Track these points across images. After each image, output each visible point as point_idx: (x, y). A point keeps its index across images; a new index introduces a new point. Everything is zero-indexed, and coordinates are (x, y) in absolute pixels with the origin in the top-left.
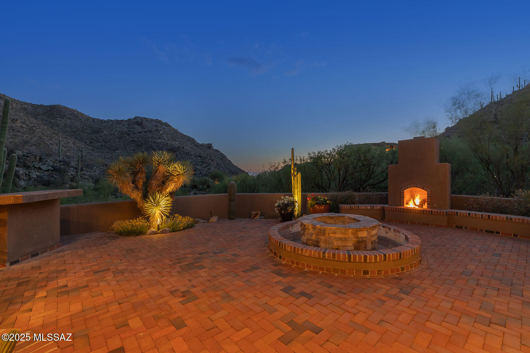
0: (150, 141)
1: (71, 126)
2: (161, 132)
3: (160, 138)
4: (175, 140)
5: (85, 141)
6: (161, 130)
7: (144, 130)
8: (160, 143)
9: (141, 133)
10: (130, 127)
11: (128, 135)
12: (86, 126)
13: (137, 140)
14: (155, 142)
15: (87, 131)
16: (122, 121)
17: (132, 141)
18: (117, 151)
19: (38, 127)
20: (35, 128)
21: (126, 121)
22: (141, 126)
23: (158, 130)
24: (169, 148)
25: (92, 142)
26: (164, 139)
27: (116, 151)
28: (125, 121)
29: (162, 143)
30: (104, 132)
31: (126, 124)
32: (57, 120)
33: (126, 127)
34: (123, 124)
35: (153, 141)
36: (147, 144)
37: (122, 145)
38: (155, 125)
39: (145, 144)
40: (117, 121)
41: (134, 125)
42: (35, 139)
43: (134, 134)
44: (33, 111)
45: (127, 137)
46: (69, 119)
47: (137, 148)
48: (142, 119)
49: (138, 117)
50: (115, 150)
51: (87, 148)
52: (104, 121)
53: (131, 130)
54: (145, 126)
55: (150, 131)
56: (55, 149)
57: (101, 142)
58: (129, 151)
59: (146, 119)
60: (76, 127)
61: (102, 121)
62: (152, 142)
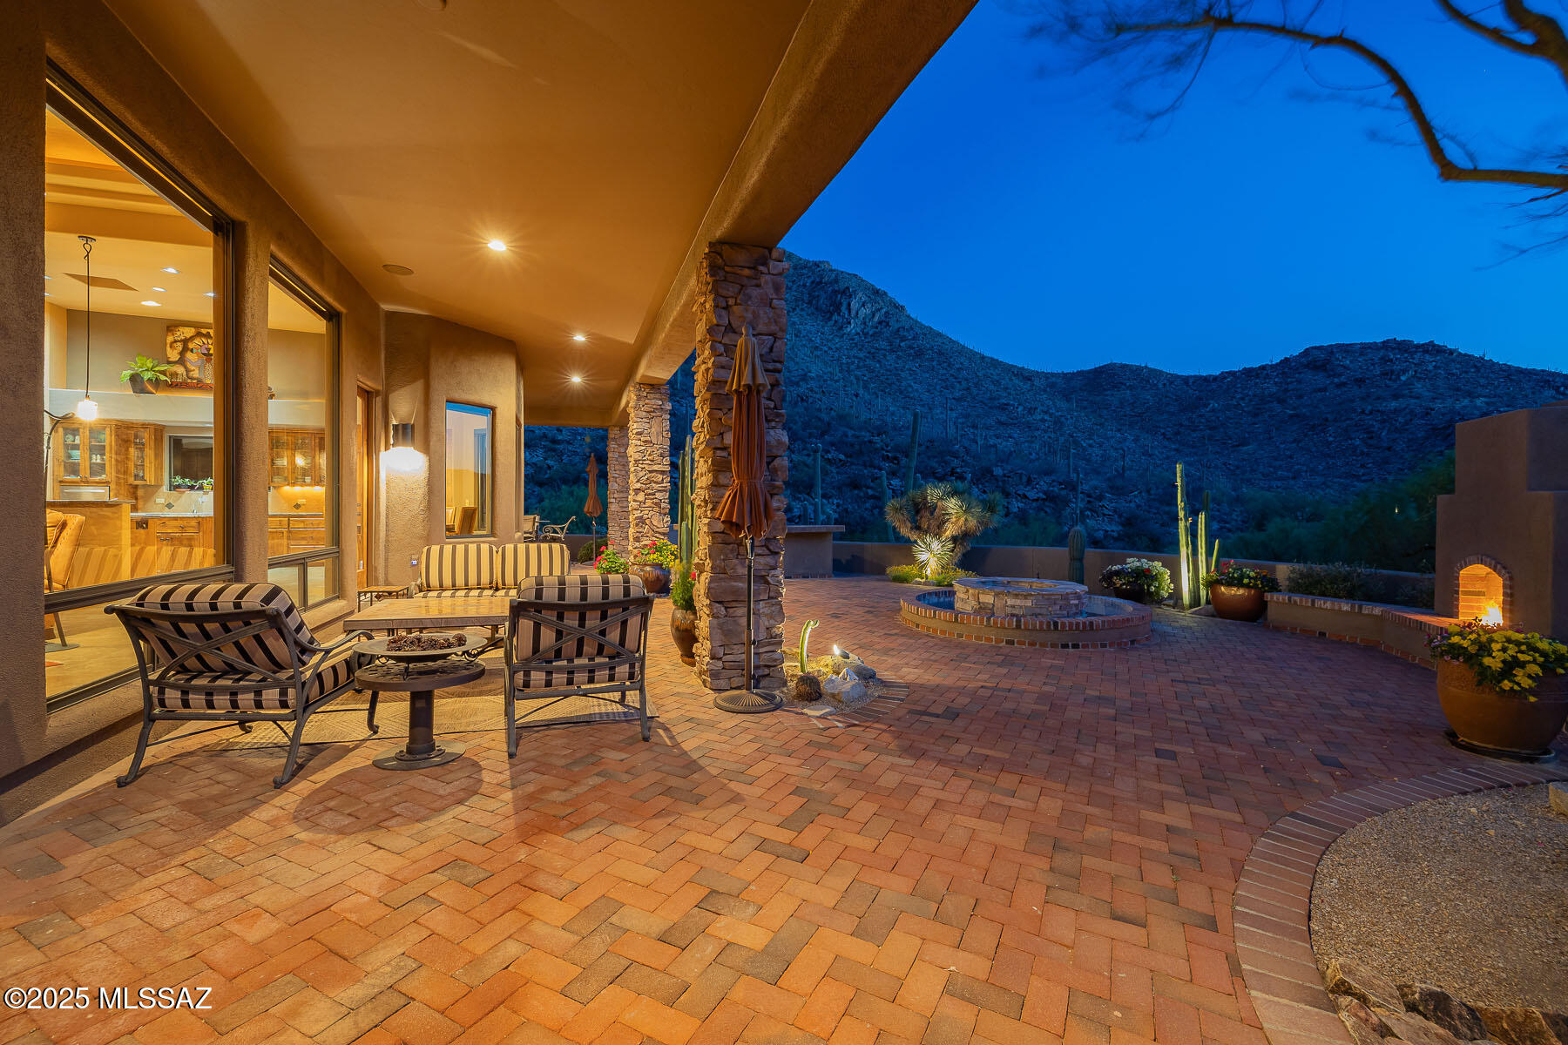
0: (1354, 411)
1: (1135, 402)
2: (1403, 378)
3: (1396, 397)
4: (1470, 395)
5: (1162, 431)
6: (1404, 371)
7: (1336, 380)
8: (1395, 411)
9: (1324, 390)
10: (1289, 380)
11: (1281, 401)
12: (1166, 397)
13: (1308, 414)
14: (1378, 411)
15: (1167, 409)
16: (1263, 368)
17: (1291, 416)
18: (1246, 448)
19: (1069, 417)
20: (1063, 419)
21: (1277, 364)
22: (1325, 370)
23: (1392, 372)
24: (1436, 421)
25: (1177, 433)
26: (1418, 398)
27: (1241, 448)
28: (1272, 366)
29: (1407, 410)
30: (1209, 404)
31: (1275, 374)
32: (1107, 395)
33: (1276, 383)
34: (1267, 374)
35: (1370, 407)
36: (1346, 420)
37: (1260, 430)
38: (1382, 358)
39: (1335, 420)
40: (1248, 372)
41: (1300, 373)
42: (1062, 440)
43: (1301, 397)
44: (1064, 386)
45: (1277, 408)
46: (1131, 388)
47: (1306, 435)
48: (1331, 350)
49: (1315, 348)
50: (1238, 446)
51: (1165, 447)
52: (1211, 379)
53: (1291, 387)
54: (1340, 370)
55: (1360, 382)
56: (1097, 456)
57: (1201, 430)
58: (1283, 446)
59: (1346, 349)
60: (1145, 403)
61: (1206, 379)
62: (1363, 412)
